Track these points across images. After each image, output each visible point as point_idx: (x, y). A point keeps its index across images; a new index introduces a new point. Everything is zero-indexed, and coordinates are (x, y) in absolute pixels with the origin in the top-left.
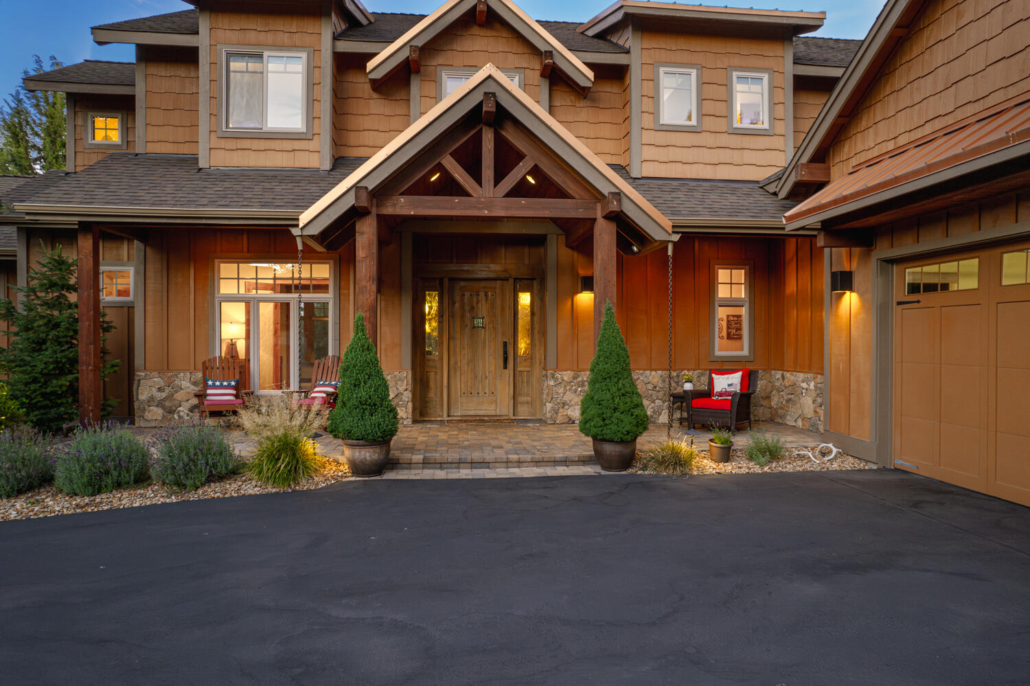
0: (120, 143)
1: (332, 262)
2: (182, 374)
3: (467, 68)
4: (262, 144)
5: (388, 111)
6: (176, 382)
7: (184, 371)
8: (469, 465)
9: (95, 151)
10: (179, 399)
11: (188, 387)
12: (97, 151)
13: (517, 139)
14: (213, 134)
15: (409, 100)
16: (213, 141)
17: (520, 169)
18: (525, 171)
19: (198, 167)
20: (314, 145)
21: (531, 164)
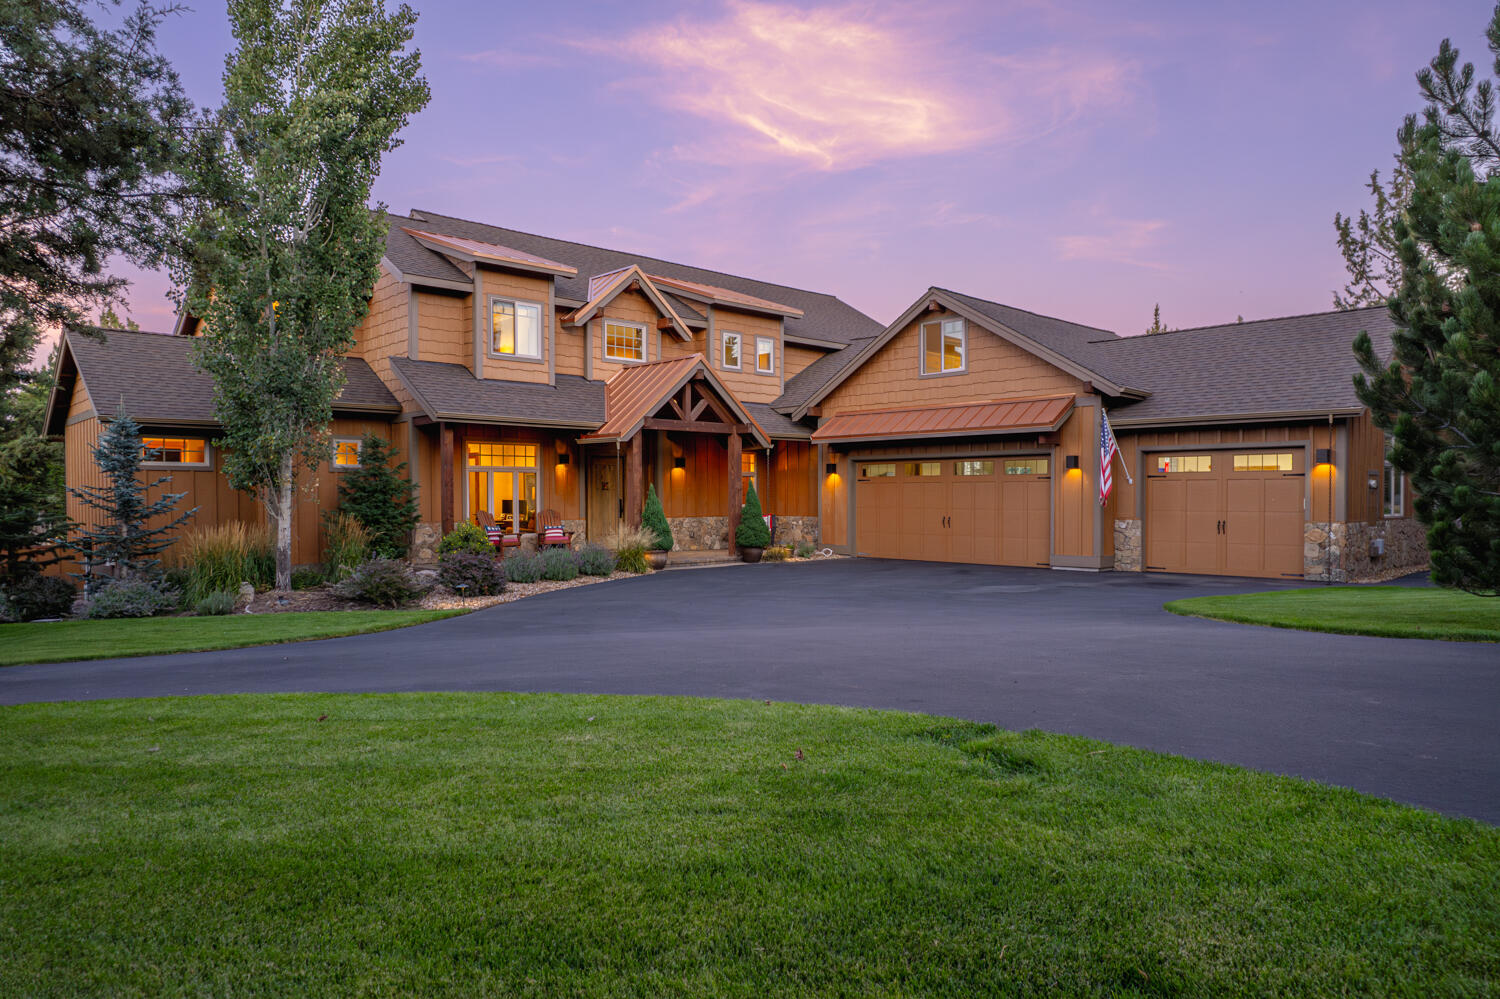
1: (539, 444)
4: (516, 366)
5: (570, 343)
13: (701, 391)
14: (485, 356)
15: (585, 337)
16: (485, 361)
17: (701, 405)
18: (704, 407)
19: (475, 378)
20: (545, 368)
21: (706, 404)
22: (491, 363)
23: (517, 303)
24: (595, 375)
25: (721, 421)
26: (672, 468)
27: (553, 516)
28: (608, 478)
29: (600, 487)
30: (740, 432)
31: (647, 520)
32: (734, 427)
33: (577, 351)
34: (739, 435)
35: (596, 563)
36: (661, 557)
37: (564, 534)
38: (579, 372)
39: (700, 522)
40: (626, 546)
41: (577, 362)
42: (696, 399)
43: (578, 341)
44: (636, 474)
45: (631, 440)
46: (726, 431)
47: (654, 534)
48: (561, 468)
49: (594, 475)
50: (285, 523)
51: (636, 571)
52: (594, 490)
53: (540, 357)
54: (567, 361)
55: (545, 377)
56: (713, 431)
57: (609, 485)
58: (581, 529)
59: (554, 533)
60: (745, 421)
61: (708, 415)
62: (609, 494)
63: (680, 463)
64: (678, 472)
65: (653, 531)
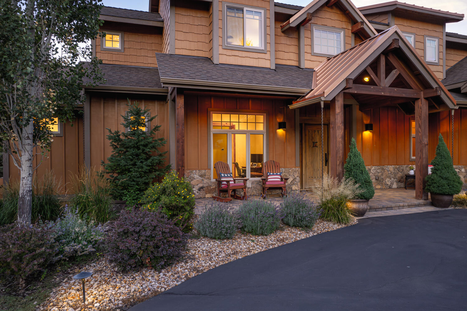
0: (121, 49)
1: (265, 114)
2: (194, 171)
3: (323, 26)
4: (244, 54)
5: (288, 43)
6: (192, 175)
7: (196, 169)
8: (386, 209)
9: (107, 52)
10: (194, 184)
11: (198, 178)
12: (108, 52)
13: (394, 61)
14: (220, 47)
15: (299, 39)
16: (221, 51)
17: (394, 74)
18: (396, 76)
19: (214, 64)
20: (267, 56)
21: (398, 73)
22: (225, 52)
23: (245, 9)
24: (306, 64)
25: (411, 88)
26: (363, 131)
27: (275, 166)
28: (317, 139)
29: (312, 145)
30: (427, 96)
31: (349, 171)
32: (422, 93)
33: (294, 49)
34: (426, 99)
35: (298, 216)
36: (363, 206)
37: (282, 179)
38: (295, 63)
39: (383, 169)
40: (329, 198)
41: (294, 57)
42: (389, 69)
43: (294, 42)
44: (338, 132)
45: (334, 99)
46: (415, 96)
47: (357, 185)
48: (280, 131)
49: (307, 137)
50: (25, 172)
51: (339, 222)
52: (307, 147)
53: (263, 48)
54: (286, 56)
55: (266, 62)
56: (404, 95)
57: (318, 144)
58: (297, 175)
59: (274, 179)
60: (434, 86)
61: (399, 83)
62: (317, 150)
63: (368, 127)
64: (367, 134)
65: (356, 182)
